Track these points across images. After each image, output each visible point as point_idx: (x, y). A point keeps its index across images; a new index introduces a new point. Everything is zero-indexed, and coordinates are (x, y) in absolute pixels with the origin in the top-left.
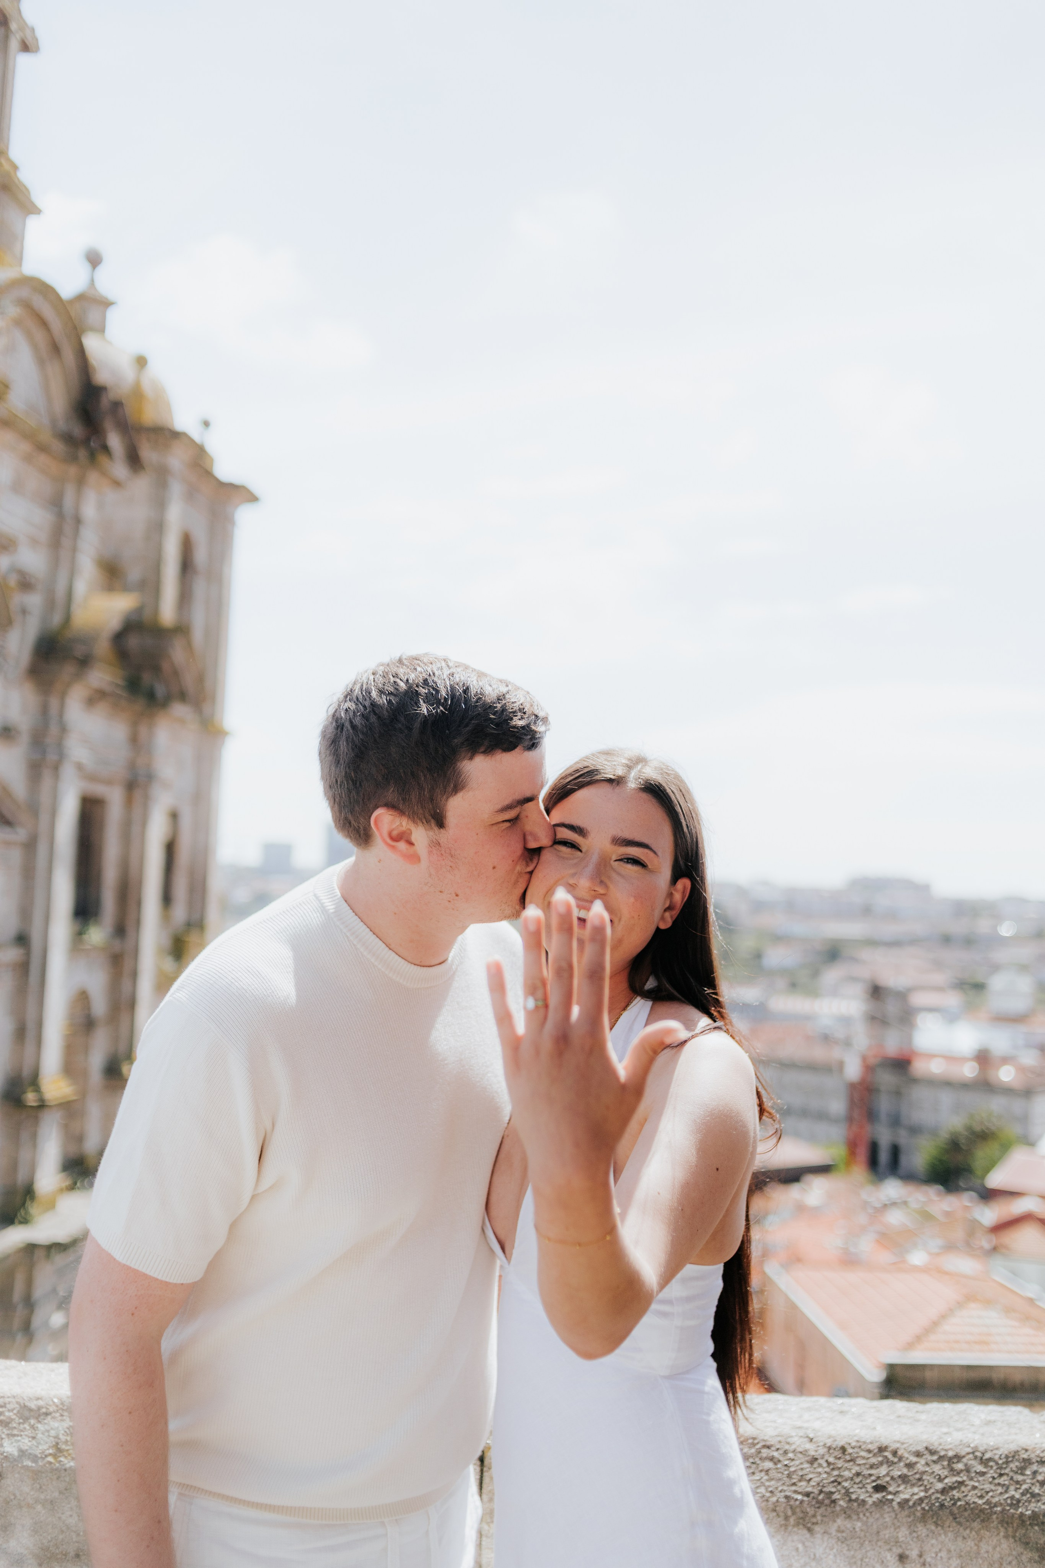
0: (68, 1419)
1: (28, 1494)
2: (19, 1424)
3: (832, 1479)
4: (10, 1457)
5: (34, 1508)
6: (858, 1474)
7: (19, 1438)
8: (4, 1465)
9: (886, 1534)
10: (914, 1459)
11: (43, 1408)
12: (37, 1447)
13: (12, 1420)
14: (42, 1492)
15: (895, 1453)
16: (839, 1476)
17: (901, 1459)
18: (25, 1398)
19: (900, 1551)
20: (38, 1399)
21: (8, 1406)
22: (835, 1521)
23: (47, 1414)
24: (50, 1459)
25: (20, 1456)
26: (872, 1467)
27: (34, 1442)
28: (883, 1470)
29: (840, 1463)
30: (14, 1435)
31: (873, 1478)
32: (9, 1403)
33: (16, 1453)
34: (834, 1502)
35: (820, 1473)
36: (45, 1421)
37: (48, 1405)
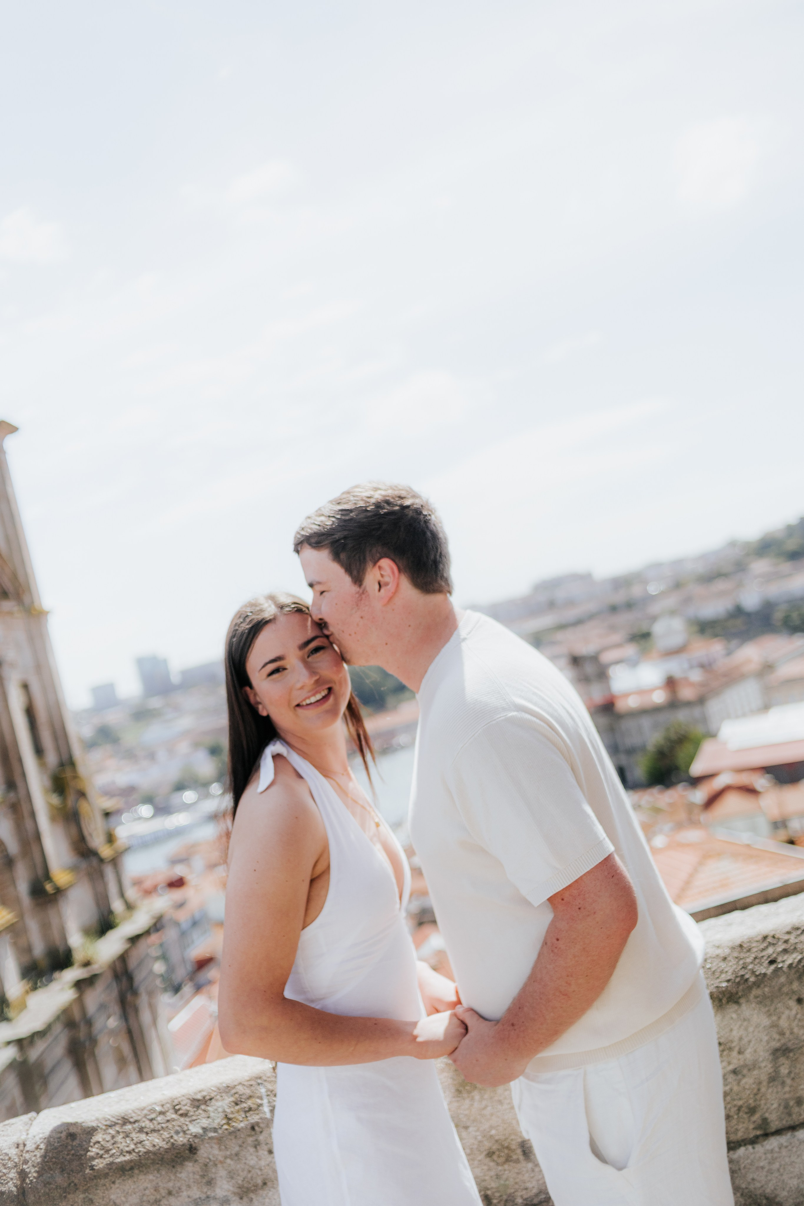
0: (226, 1098)
1: (218, 1155)
2: (195, 1111)
3: (740, 967)
4: (197, 1135)
5: (225, 1163)
6: (755, 958)
7: (198, 1121)
8: (196, 1141)
9: (785, 989)
10: (786, 937)
11: (206, 1096)
12: (213, 1122)
13: (188, 1111)
14: (227, 1150)
15: (774, 937)
16: (744, 963)
17: (779, 939)
18: (192, 1094)
19: (796, 997)
20: (200, 1092)
21: (182, 1103)
22: (751, 993)
23: (211, 1099)
24: (226, 1127)
25: (204, 1132)
26: (763, 950)
27: (210, 1120)
28: (770, 950)
29: (742, 955)
30: (194, 1120)
31: (765, 958)
32: (182, 1100)
33: (201, 1131)
34: (747, 980)
35: (731, 966)
36: (211, 1104)
37: (209, 1093)
